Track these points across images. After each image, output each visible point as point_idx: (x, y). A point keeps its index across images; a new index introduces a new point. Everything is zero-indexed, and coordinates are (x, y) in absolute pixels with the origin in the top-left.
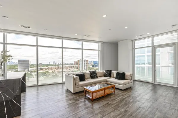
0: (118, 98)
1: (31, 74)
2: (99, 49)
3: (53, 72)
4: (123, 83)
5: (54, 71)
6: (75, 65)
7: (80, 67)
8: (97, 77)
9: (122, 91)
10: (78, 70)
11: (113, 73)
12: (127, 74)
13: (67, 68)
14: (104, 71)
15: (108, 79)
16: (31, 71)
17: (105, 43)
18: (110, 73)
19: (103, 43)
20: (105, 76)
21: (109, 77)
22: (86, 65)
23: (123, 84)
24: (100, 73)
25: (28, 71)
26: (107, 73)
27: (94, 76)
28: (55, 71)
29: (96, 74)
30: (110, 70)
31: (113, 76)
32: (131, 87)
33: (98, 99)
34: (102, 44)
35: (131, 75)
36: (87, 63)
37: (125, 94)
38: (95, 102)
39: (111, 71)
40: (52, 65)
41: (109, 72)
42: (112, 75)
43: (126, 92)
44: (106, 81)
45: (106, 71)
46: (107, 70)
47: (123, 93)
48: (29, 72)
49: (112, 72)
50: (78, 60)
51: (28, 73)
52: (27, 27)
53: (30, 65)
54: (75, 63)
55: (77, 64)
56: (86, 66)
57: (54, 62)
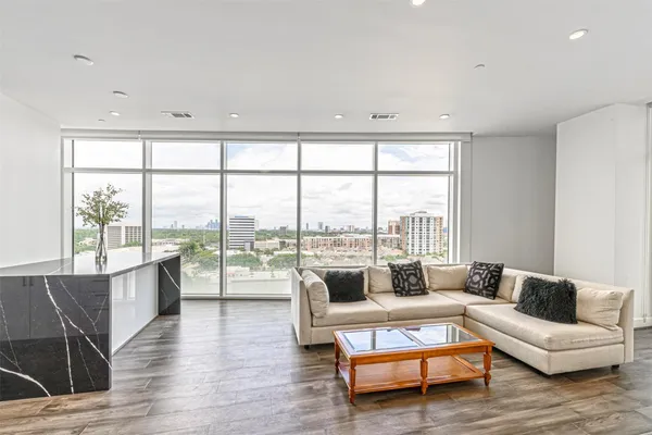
0: (495, 416)
1: (258, 260)
2: (452, 169)
3: (316, 256)
4: (550, 340)
5: (319, 253)
6: (390, 236)
7: (410, 242)
8: (423, 292)
9: (545, 384)
10: (400, 253)
11: (508, 277)
12: (588, 290)
13: (363, 246)
14: (469, 267)
15: (474, 307)
16: (258, 251)
17: (479, 136)
18: (492, 277)
19: (469, 139)
20: (467, 289)
21: (487, 296)
22: (431, 235)
23: (551, 347)
24: (445, 272)
25: (252, 249)
26: (480, 275)
27: (410, 284)
28: (324, 254)
29: (421, 278)
30: (494, 260)
31: (507, 295)
32: (615, 367)
33: (383, 397)
34: (464, 143)
35: (614, 297)
36: (438, 228)
37: (556, 400)
38: (364, 407)
39: (499, 269)
40: (315, 234)
41: (490, 272)
42: (504, 288)
43: (568, 395)
44: (464, 314)
45: (476, 266)
46: (481, 265)
47: (542, 396)
48: (252, 253)
49: (506, 271)
50: (403, 218)
51: (250, 255)
52: (181, 116)
53: (258, 233)
54: (390, 228)
55: (398, 229)
56: (431, 241)
57: (321, 225)
